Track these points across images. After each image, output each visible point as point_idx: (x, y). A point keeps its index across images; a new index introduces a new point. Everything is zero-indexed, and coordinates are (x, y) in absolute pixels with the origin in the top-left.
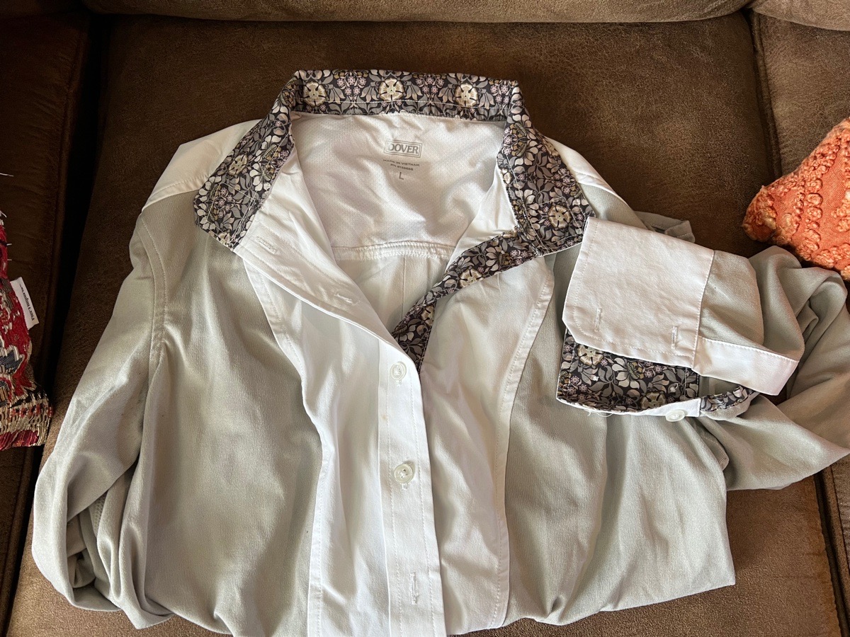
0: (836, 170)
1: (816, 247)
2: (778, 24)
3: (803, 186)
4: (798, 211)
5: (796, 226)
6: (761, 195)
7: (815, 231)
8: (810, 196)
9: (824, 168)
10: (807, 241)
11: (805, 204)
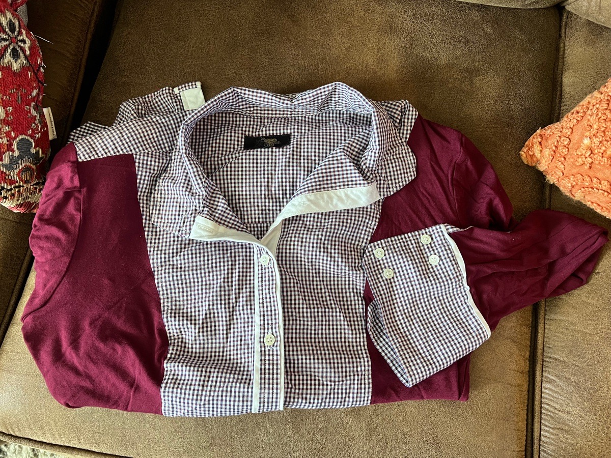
0: (582, 124)
1: (562, 174)
2: (579, 20)
3: (561, 132)
4: (554, 148)
5: (551, 158)
6: (536, 135)
7: (562, 163)
8: (563, 138)
9: (575, 121)
10: (557, 169)
11: (559, 144)
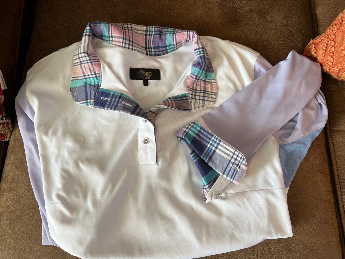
0: (341, 30)
1: (332, 64)
3: (327, 38)
4: (325, 48)
7: (331, 57)
8: (330, 42)
9: (336, 29)
10: (328, 61)
11: (328, 45)
